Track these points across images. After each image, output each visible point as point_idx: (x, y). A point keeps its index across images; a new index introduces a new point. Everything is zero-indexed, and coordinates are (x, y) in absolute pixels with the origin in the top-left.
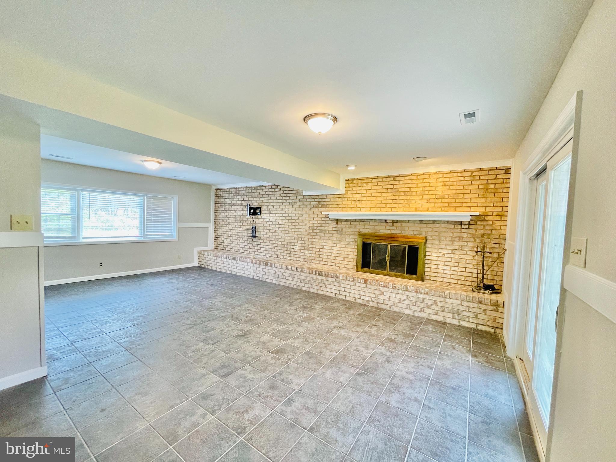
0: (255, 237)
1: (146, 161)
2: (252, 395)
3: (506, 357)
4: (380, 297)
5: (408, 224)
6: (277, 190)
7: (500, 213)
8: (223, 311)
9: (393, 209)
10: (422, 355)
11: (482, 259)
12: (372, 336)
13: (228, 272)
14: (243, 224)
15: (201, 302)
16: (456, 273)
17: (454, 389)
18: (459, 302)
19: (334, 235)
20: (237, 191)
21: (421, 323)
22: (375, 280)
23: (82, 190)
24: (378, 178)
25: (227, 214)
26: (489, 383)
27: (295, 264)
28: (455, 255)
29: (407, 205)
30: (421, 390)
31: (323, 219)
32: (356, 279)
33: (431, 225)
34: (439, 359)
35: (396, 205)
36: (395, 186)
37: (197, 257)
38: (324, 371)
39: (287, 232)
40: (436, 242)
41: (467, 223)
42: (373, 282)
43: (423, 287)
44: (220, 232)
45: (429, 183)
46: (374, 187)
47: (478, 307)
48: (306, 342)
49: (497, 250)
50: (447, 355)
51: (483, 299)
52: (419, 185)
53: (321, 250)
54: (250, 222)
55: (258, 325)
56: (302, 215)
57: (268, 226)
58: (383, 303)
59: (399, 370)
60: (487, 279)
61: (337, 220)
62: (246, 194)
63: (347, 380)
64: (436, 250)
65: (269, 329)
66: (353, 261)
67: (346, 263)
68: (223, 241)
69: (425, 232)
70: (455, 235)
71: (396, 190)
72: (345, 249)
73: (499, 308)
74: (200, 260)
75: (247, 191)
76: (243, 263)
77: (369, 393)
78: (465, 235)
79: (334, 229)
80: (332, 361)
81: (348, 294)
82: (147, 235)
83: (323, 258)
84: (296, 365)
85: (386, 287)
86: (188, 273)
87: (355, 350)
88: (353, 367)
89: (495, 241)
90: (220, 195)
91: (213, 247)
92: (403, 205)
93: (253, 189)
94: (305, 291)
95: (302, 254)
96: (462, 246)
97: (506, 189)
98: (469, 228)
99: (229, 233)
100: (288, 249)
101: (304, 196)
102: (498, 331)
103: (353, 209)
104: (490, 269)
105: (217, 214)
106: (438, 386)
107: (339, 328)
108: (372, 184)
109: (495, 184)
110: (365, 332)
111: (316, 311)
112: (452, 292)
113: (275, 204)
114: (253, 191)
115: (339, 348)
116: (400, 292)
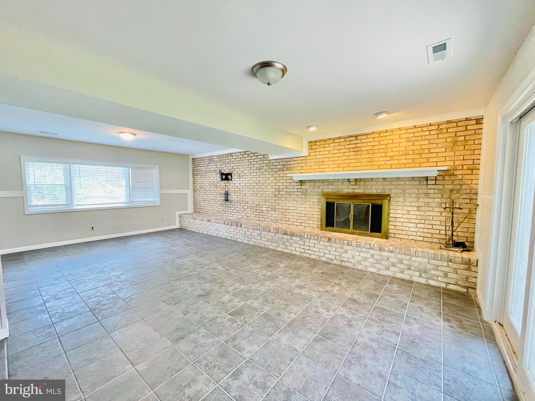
0: (227, 200)
1: (121, 132)
2: (199, 364)
3: (482, 321)
4: (344, 255)
5: (371, 183)
6: (245, 156)
7: (471, 167)
8: (191, 270)
9: (356, 168)
10: (386, 318)
11: (451, 216)
12: (334, 296)
13: (205, 233)
14: (218, 189)
15: (173, 261)
16: (422, 230)
17: (425, 361)
18: (426, 260)
19: (299, 196)
20: (211, 159)
21: (386, 282)
22: (338, 239)
23: (73, 163)
24: (340, 138)
25: (203, 181)
26: (466, 354)
27: (263, 225)
28: (420, 212)
29: (370, 164)
30: (385, 362)
31: (288, 181)
32: (320, 238)
33: (394, 183)
34: (407, 323)
35: (359, 164)
36: (357, 145)
37: (179, 220)
38: (279, 336)
39: (256, 195)
40: (401, 199)
41: (434, 178)
42: (337, 241)
43: (387, 244)
44: (198, 197)
45: (392, 140)
46: (336, 148)
47: (448, 266)
48: (265, 303)
49: (468, 206)
50: (415, 319)
51: (454, 258)
52: (382, 143)
53: (287, 211)
54: (222, 187)
55: (221, 285)
56: (269, 178)
57: (239, 190)
58: (347, 261)
59: (361, 336)
60: (457, 236)
61: (301, 181)
62: (218, 162)
63: (303, 348)
64: (401, 208)
65: (230, 289)
66: (318, 221)
67: (311, 222)
68: (200, 205)
69: (389, 190)
70: (421, 191)
71: (358, 149)
72: (310, 209)
73: (472, 267)
74: (181, 223)
75: (219, 159)
76: (217, 224)
77: (327, 364)
78: (432, 191)
79: (299, 190)
80: (289, 325)
81: (312, 253)
82: (133, 201)
83: (289, 219)
84: (251, 329)
85: (350, 245)
86: (169, 235)
87: (315, 312)
88: (311, 331)
89: (465, 196)
90: (196, 164)
91: (193, 211)
92: (366, 164)
93: (225, 156)
94: (273, 249)
95: (269, 215)
96: (428, 203)
97: (478, 140)
98: (435, 184)
99: (206, 198)
100: (257, 211)
101: (270, 160)
102: (470, 290)
103: (316, 170)
104: (460, 226)
105: (195, 181)
106: (406, 357)
107: (301, 287)
108: (334, 144)
109: (465, 136)
110: (327, 292)
111: (279, 270)
112: (418, 250)
113: (244, 169)
114: (224, 158)
115: (299, 309)
116: (364, 250)
